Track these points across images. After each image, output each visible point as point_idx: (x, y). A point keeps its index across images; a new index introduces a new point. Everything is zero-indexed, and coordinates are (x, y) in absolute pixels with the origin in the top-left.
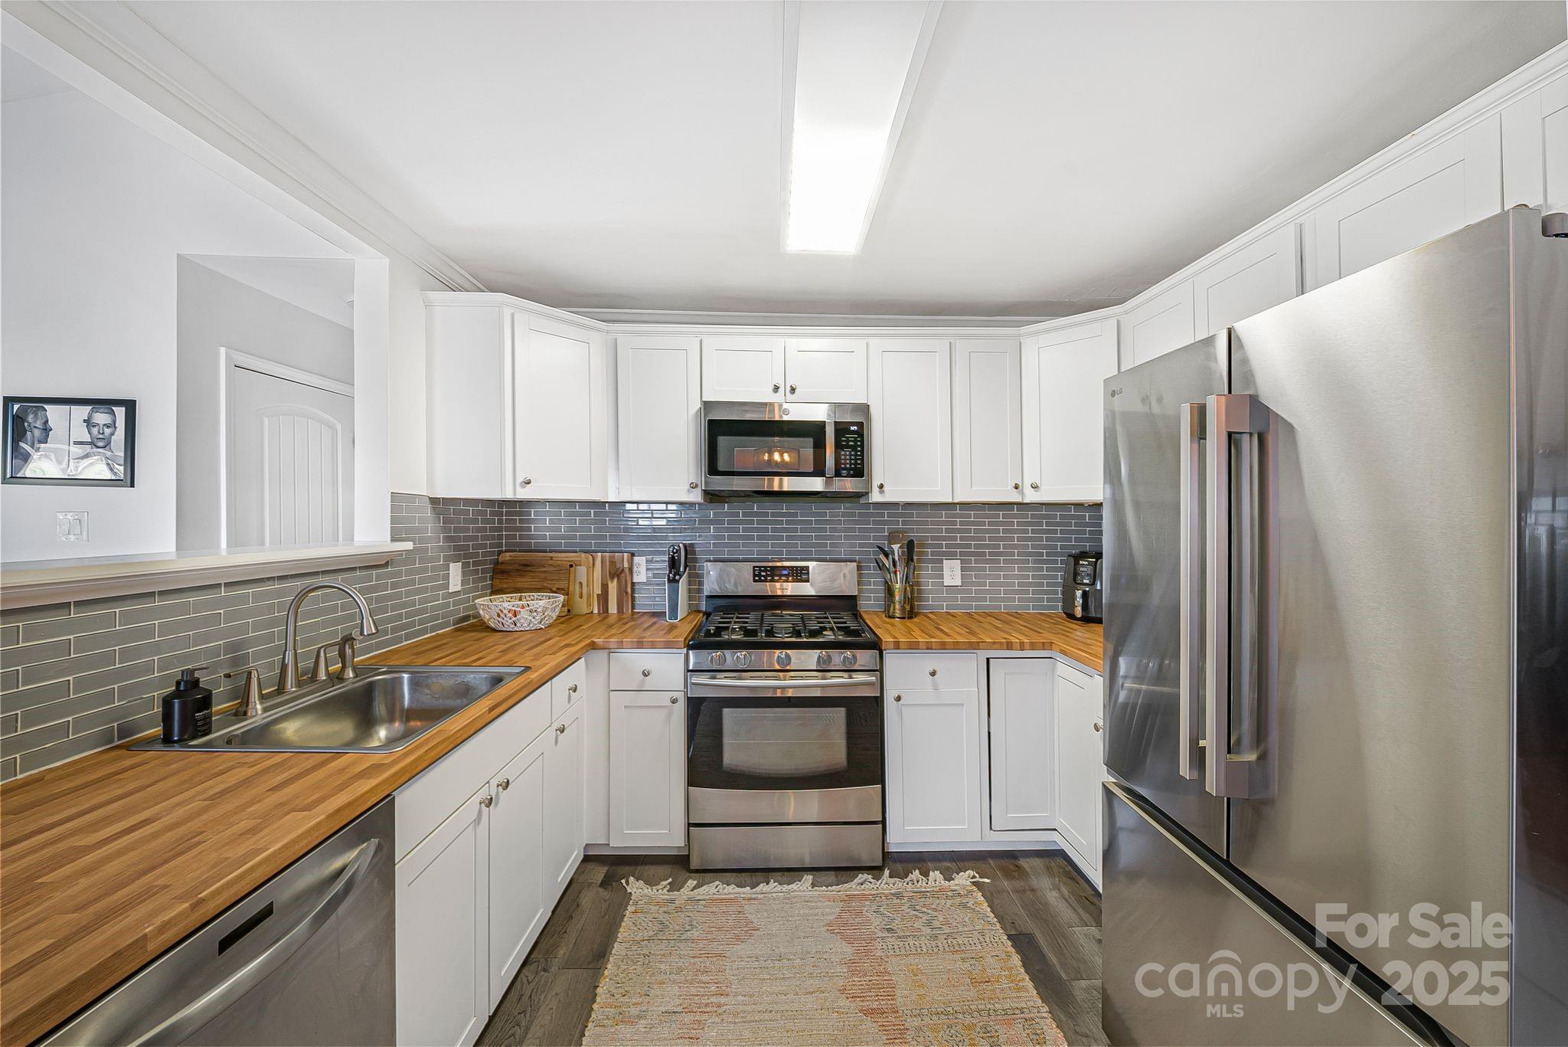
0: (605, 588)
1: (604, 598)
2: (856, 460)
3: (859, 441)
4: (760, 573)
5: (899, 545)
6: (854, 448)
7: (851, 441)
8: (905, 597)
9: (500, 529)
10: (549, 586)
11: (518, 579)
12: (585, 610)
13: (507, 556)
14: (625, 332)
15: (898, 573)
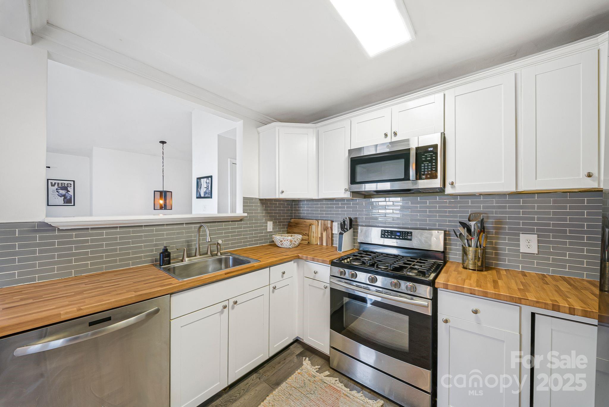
0: (322, 234)
1: (321, 239)
2: (432, 168)
3: (434, 156)
4: (385, 233)
5: (475, 222)
6: (430, 161)
7: (429, 157)
8: (475, 256)
9: (292, 210)
10: (303, 232)
11: (295, 229)
12: (315, 243)
13: (292, 220)
14: (322, 126)
15: (473, 240)
